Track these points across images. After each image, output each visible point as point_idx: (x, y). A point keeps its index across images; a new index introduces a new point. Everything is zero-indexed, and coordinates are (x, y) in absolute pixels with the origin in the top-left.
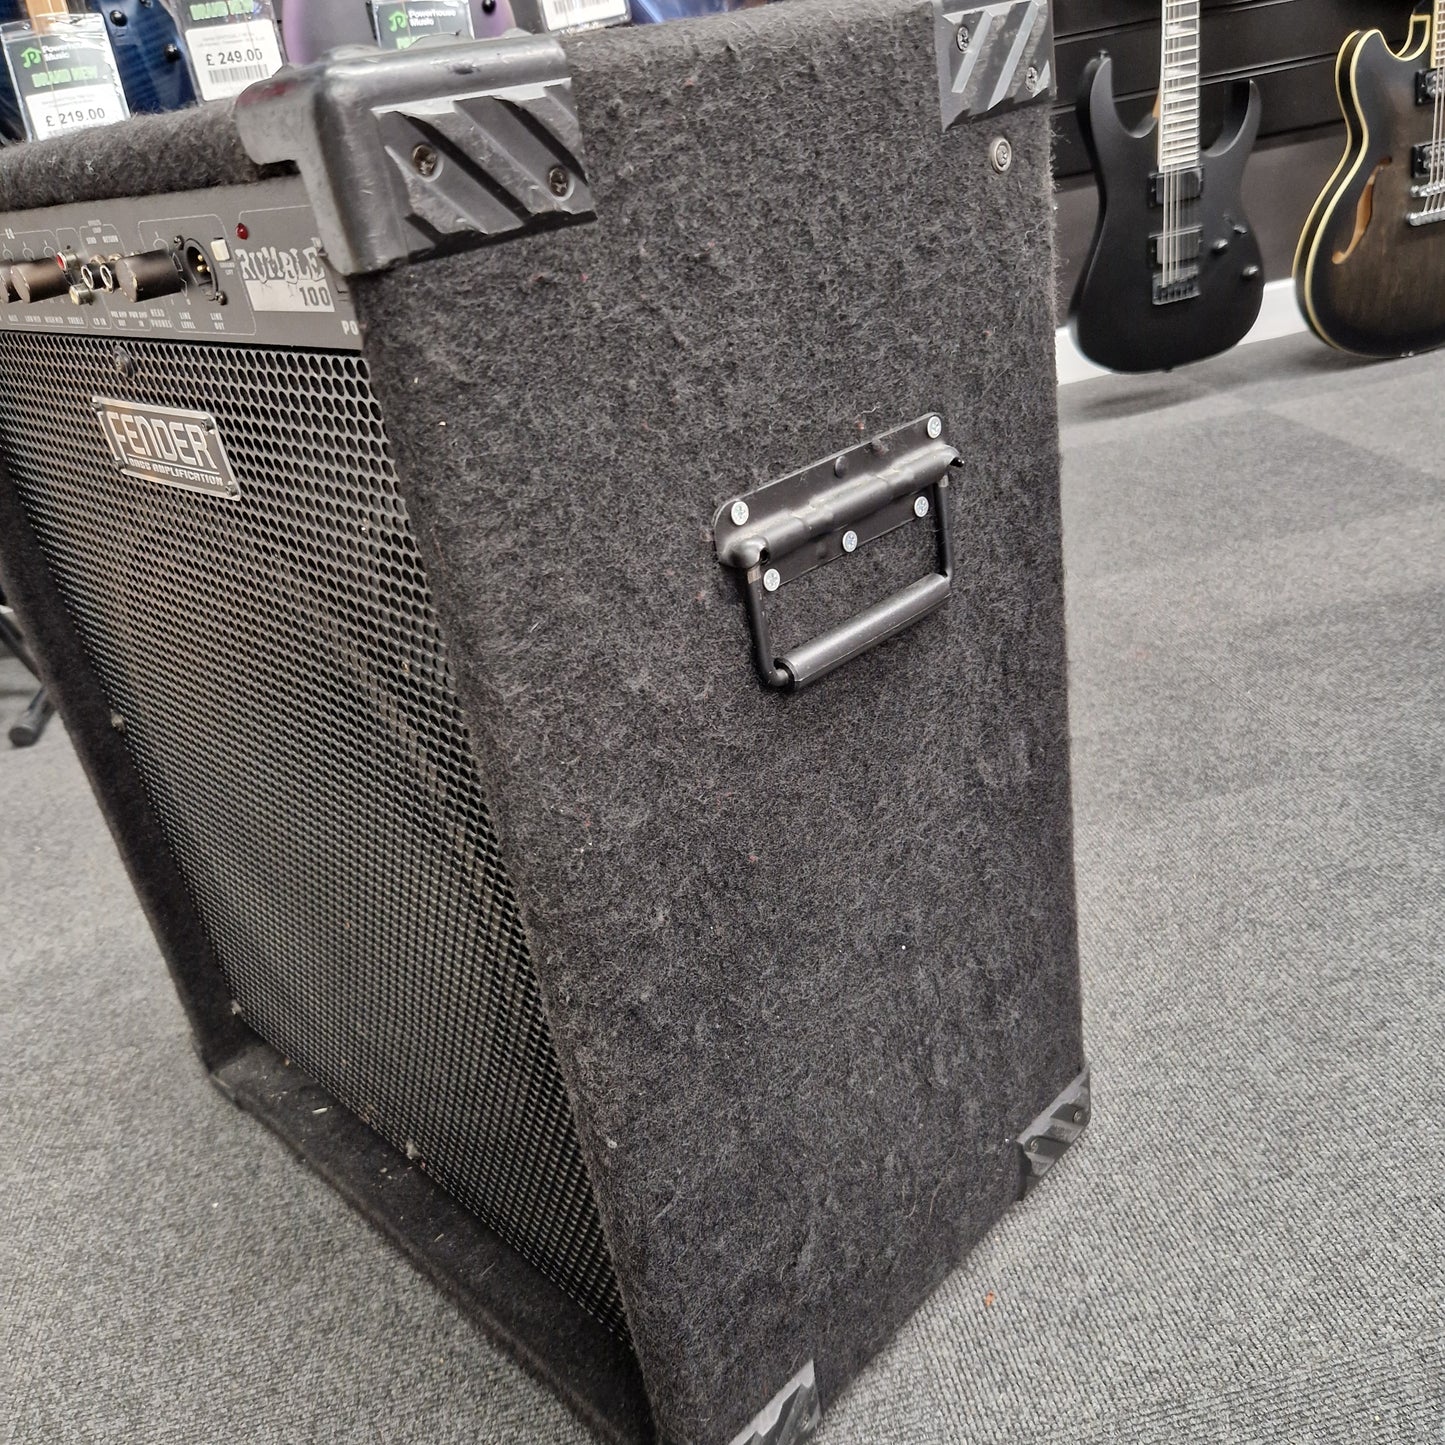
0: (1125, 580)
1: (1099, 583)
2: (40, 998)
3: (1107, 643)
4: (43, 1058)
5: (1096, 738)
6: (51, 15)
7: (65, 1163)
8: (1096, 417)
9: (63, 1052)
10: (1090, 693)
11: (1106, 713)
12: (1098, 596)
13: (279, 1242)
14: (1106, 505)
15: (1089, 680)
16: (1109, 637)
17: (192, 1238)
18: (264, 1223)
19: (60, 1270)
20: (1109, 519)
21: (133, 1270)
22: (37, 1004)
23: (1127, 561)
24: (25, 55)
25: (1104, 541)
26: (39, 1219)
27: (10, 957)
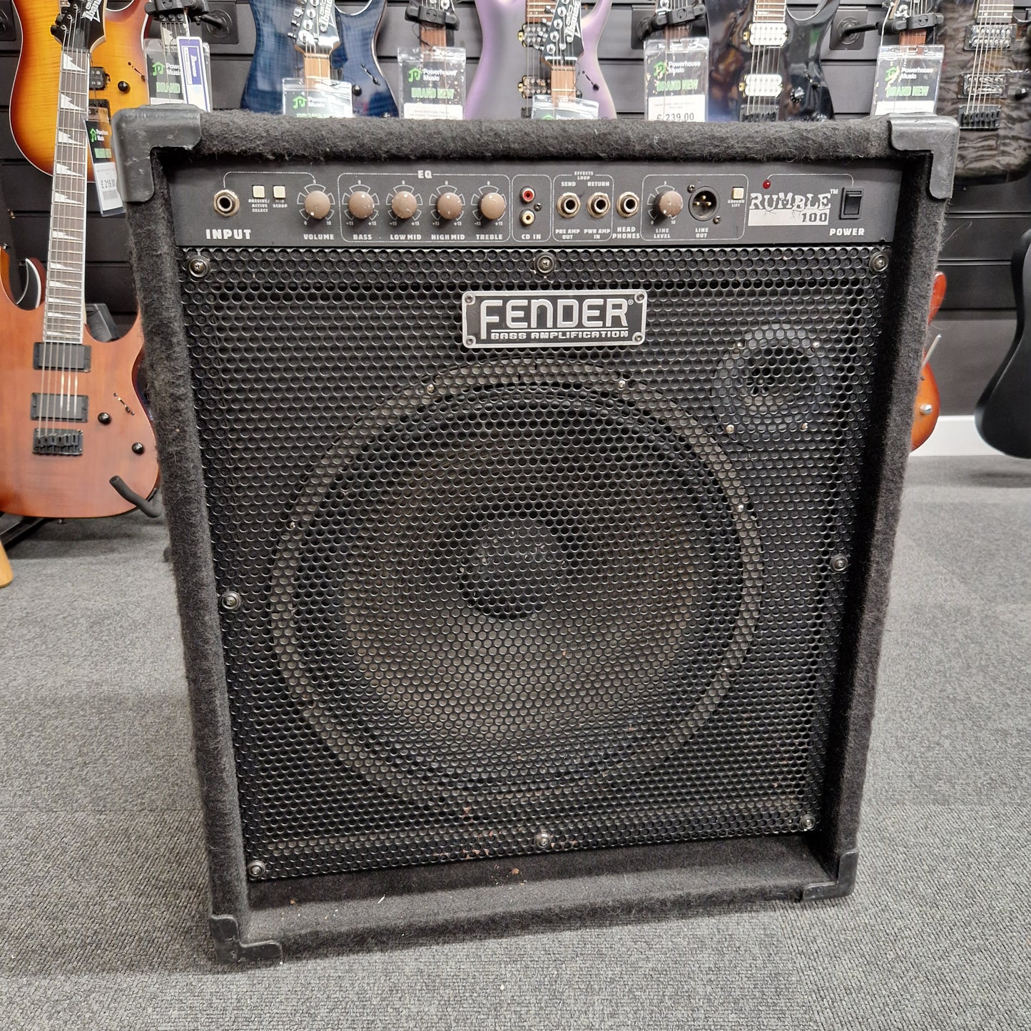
0: (1022, 610)
1: (1000, 608)
2: (161, 754)
3: (1013, 657)
4: (159, 803)
5: (1015, 733)
6: (318, 78)
7: (165, 895)
8: (982, 484)
9: (174, 802)
10: (1004, 695)
11: (1020, 713)
12: (1001, 618)
13: (331, 1011)
14: (997, 550)
15: (1002, 684)
16: (1015, 653)
17: (261, 988)
18: (319, 991)
19: (152, 989)
20: (1002, 560)
21: (210, 1005)
22: (159, 759)
23: (1022, 596)
24: (295, 100)
25: (1000, 577)
26: (141, 939)
27: (143, 717)
